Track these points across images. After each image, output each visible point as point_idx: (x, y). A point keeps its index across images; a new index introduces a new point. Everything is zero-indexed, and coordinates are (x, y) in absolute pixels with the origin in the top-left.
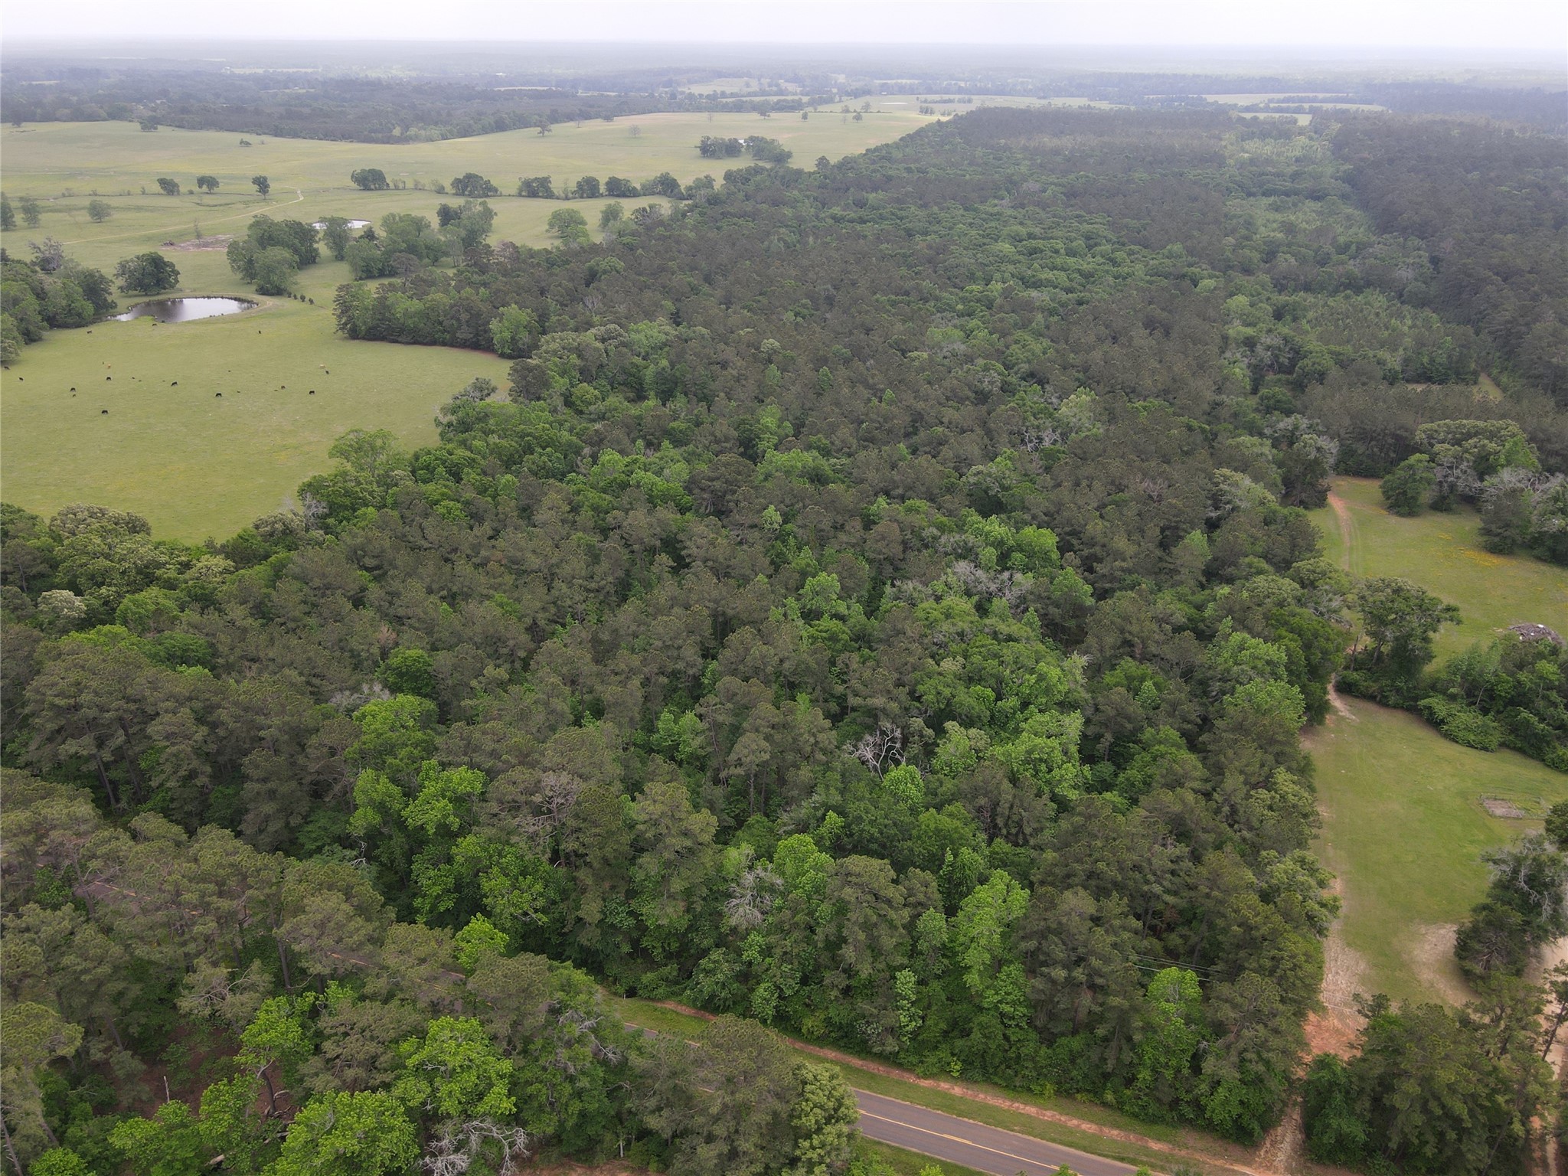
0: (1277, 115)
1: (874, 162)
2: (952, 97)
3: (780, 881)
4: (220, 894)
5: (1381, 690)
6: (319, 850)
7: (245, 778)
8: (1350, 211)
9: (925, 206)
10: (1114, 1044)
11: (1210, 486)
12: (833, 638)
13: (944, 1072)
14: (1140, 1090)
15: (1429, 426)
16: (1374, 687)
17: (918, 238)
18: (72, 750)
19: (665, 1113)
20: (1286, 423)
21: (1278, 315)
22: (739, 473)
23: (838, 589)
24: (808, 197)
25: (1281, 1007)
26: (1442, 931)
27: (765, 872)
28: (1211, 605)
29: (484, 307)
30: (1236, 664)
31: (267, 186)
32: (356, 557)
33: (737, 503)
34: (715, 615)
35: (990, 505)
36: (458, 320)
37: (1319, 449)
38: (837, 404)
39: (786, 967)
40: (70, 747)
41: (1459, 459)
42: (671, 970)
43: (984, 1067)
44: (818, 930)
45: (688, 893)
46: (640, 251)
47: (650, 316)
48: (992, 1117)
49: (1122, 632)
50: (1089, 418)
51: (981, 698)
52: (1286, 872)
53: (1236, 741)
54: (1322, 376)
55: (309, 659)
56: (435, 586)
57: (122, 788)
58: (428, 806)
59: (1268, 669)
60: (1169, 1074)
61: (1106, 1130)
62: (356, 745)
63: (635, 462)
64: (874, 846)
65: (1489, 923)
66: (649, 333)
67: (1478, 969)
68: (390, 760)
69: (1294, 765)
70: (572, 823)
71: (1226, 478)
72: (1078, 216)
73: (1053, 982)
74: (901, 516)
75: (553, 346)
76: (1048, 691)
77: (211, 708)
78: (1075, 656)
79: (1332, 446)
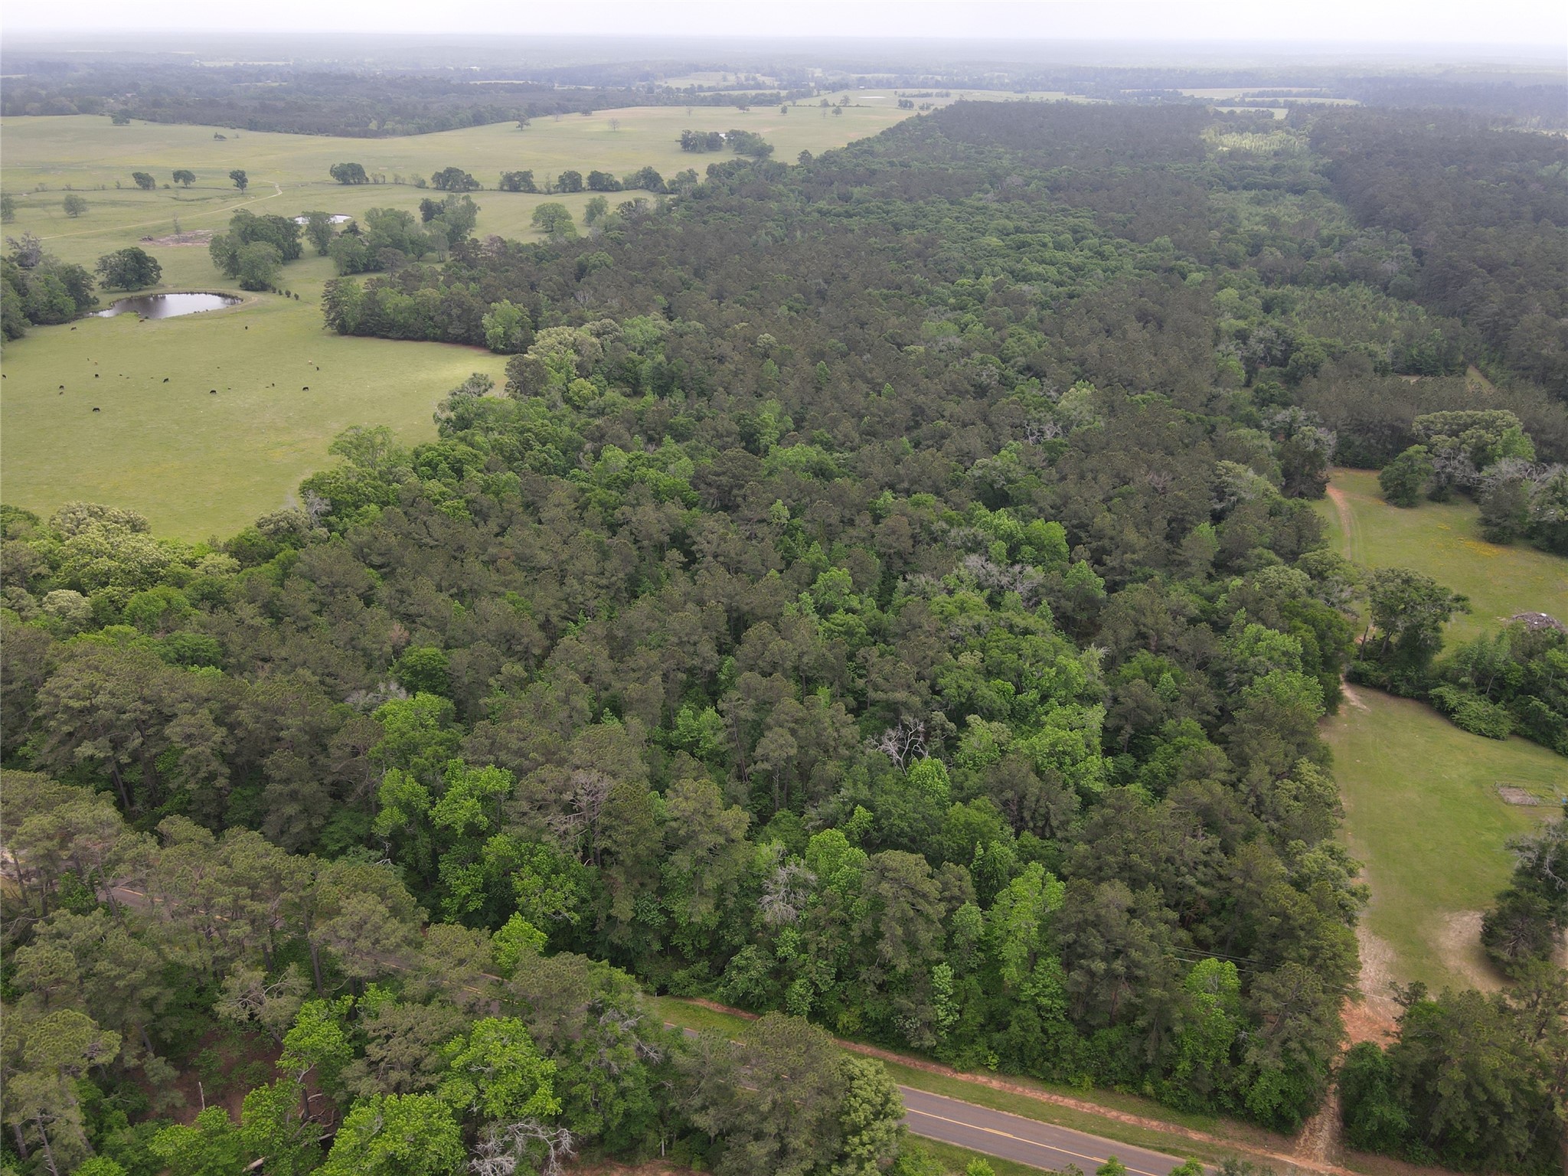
0: (1253, 109)
1: (856, 156)
2: (929, 91)
3: (812, 877)
4: (253, 897)
5: (1392, 680)
6: (343, 851)
7: (268, 779)
8: (1331, 204)
9: (910, 200)
10: (1153, 1035)
11: (1213, 478)
12: (850, 633)
13: (982, 1065)
14: (1179, 1080)
15: (1425, 417)
16: (1384, 677)
17: (905, 232)
18: (89, 752)
19: (712, 1111)
20: (1282, 415)
21: (1267, 308)
22: (746, 468)
23: (850, 584)
24: (793, 191)
25: (1323, 996)
26: (1466, 919)
27: (797, 868)
28: (1223, 597)
29: (476, 303)
30: (1253, 655)
31: (245, 181)
32: (361, 555)
33: (745, 497)
34: (729, 610)
35: (997, 499)
36: (449, 315)
37: (1317, 441)
38: (836, 398)
39: (822, 963)
40: (86, 749)
41: (1457, 450)
42: (702, 966)
43: (1022, 1060)
44: (854, 926)
45: (721, 890)
46: (628, 245)
47: (644, 310)
48: (1032, 1111)
49: (1136, 624)
50: (1090, 411)
51: (1002, 692)
52: (1316, 862)
53: (1259, 732)
54: (1315, 368)
55: (322, 658)
56: (444, 584)
57: (137, 791)
58: (455, 806)
59: (1284, 660)
60: (1208, 1065)
61: (1145, 1121)
62: (380, 744)
63: (638, 458)
64: (905, 841)
65: (1515, 910)
66: (645, 327)
67: (1505, 956)
68: (415, 759)
69: (1315, 755)
70: (604, 821)
71: (1228, 470)
72: (1063, 210)
73: (1091, 974)
74: (910, 509)
75: (549, 341)
76: (1067, 684)
77: (229, 709)
78: (1093, 649)
79: (1329, 438)
